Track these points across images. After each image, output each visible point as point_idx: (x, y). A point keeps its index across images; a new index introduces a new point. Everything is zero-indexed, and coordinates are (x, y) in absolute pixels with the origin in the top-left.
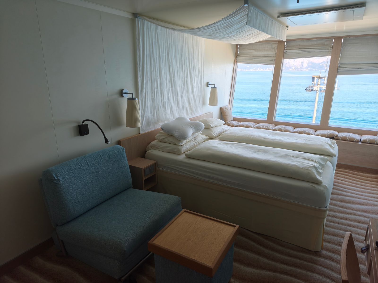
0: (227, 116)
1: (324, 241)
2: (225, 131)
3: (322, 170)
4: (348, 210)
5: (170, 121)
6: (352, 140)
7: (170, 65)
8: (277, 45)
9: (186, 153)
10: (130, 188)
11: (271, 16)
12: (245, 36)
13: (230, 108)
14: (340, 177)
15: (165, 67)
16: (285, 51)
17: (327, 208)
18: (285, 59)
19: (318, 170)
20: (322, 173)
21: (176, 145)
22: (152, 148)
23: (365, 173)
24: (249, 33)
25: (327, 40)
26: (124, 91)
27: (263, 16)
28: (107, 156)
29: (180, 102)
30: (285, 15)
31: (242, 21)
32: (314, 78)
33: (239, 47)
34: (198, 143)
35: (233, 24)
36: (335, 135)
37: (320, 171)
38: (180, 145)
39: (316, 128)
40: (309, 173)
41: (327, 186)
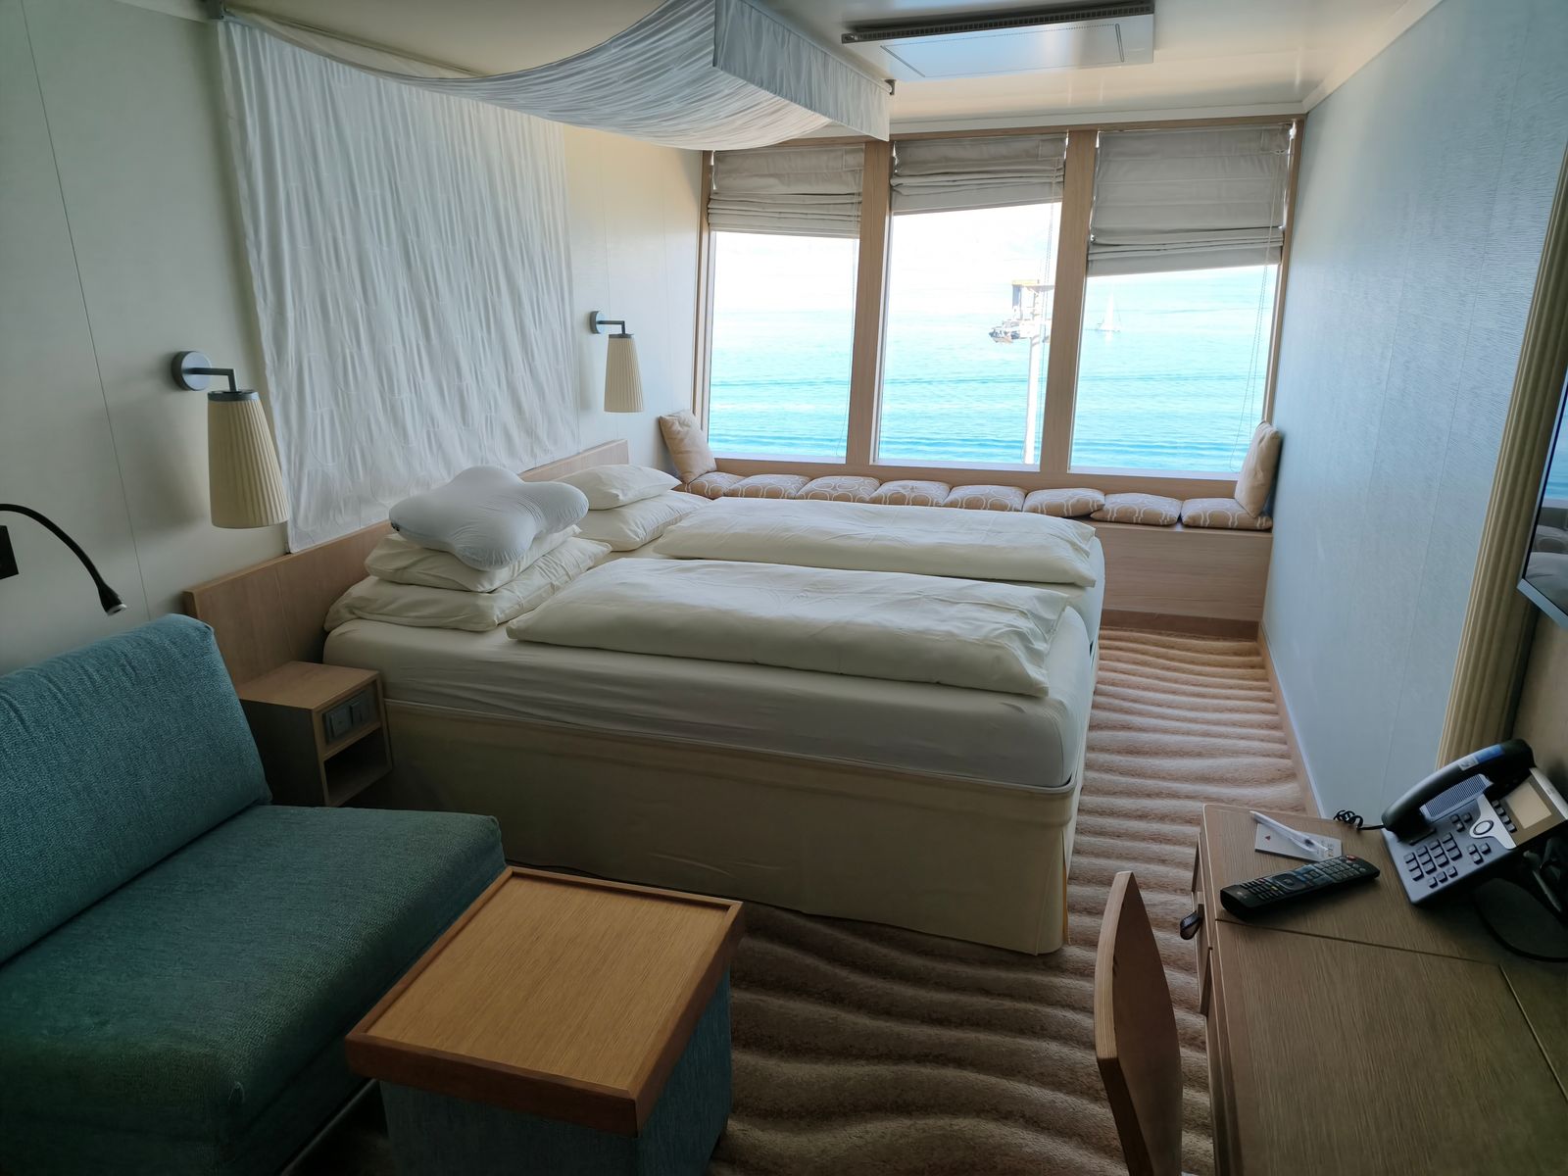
0: (687, 452)
1: (1071, 908)
2: (680, 518)
3: (1045, 641)
4: (1150, 783)
5: (434, 487)
6: (1151, 522)
7: (409, 237)
8: (861, 158)
9: (514, 624)
10: (259, 802)
11: (819, 37)
12: (722, 114)
13: (696, 420)
14: (1119, 660)
15: (385, 248)
16: (894, 182)
17: (1069, 785)
18: (895, 214)
19: (1030, 642)
20: (1049, 653)
21: (468, 591)
22: (354, 613)
23: (1204, 639)
24: (739, 103)
25: (1043, 141)
26: (188, 363)
27: (783, 36)
28: (123, 670)
29: (474, 403)
30: (873, 33)
31: (701, 54)
32: (1017, 289)
33: (713, 164)
34: (567, 574)
35: (666, 61)
36: (1093, 506)
37: (1039, 646)
38: (481, 589)
39: (1025, 482)
40: (998, 659)
41: (1065, 702)
